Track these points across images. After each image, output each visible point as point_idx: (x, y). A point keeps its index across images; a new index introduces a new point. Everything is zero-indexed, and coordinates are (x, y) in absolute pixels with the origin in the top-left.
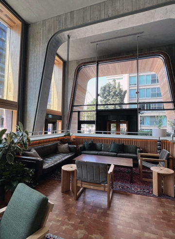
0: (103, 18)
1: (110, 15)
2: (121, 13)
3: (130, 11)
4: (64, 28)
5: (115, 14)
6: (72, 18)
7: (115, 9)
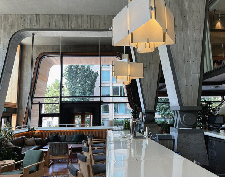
0: (67, 28)
1: (73, 28)
2: (82, 28)
3: (89, 28)
4: (29, 27)
5: (77, 28)
6: (38, 21)
7: (77, 23)
